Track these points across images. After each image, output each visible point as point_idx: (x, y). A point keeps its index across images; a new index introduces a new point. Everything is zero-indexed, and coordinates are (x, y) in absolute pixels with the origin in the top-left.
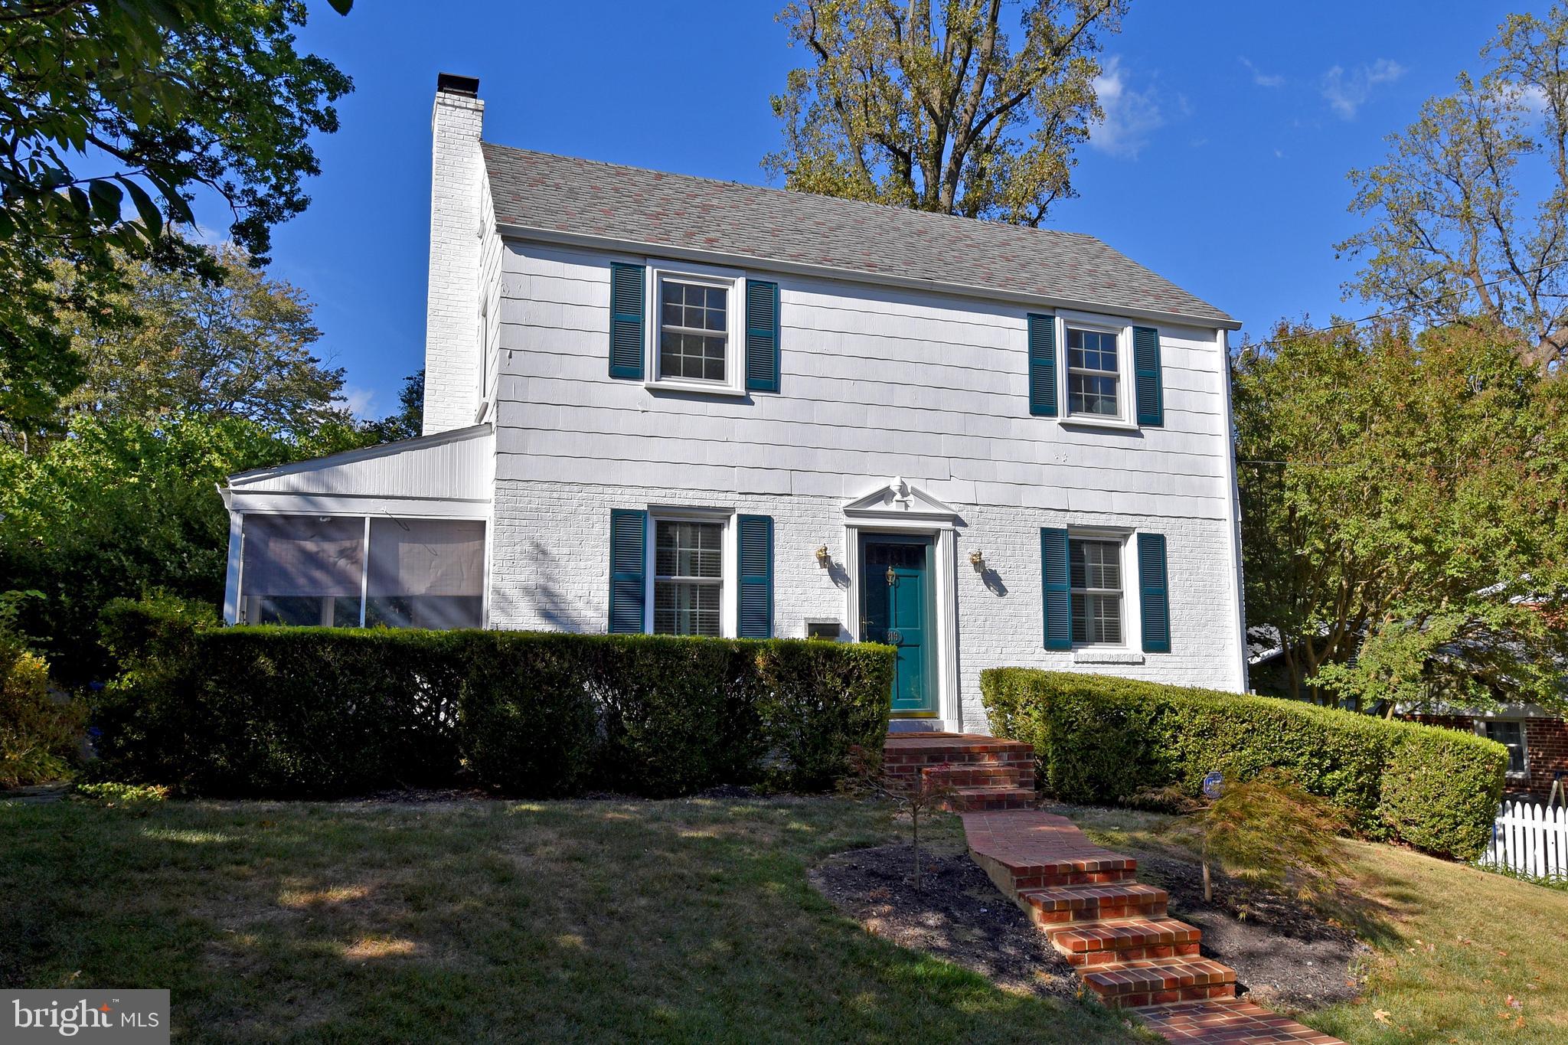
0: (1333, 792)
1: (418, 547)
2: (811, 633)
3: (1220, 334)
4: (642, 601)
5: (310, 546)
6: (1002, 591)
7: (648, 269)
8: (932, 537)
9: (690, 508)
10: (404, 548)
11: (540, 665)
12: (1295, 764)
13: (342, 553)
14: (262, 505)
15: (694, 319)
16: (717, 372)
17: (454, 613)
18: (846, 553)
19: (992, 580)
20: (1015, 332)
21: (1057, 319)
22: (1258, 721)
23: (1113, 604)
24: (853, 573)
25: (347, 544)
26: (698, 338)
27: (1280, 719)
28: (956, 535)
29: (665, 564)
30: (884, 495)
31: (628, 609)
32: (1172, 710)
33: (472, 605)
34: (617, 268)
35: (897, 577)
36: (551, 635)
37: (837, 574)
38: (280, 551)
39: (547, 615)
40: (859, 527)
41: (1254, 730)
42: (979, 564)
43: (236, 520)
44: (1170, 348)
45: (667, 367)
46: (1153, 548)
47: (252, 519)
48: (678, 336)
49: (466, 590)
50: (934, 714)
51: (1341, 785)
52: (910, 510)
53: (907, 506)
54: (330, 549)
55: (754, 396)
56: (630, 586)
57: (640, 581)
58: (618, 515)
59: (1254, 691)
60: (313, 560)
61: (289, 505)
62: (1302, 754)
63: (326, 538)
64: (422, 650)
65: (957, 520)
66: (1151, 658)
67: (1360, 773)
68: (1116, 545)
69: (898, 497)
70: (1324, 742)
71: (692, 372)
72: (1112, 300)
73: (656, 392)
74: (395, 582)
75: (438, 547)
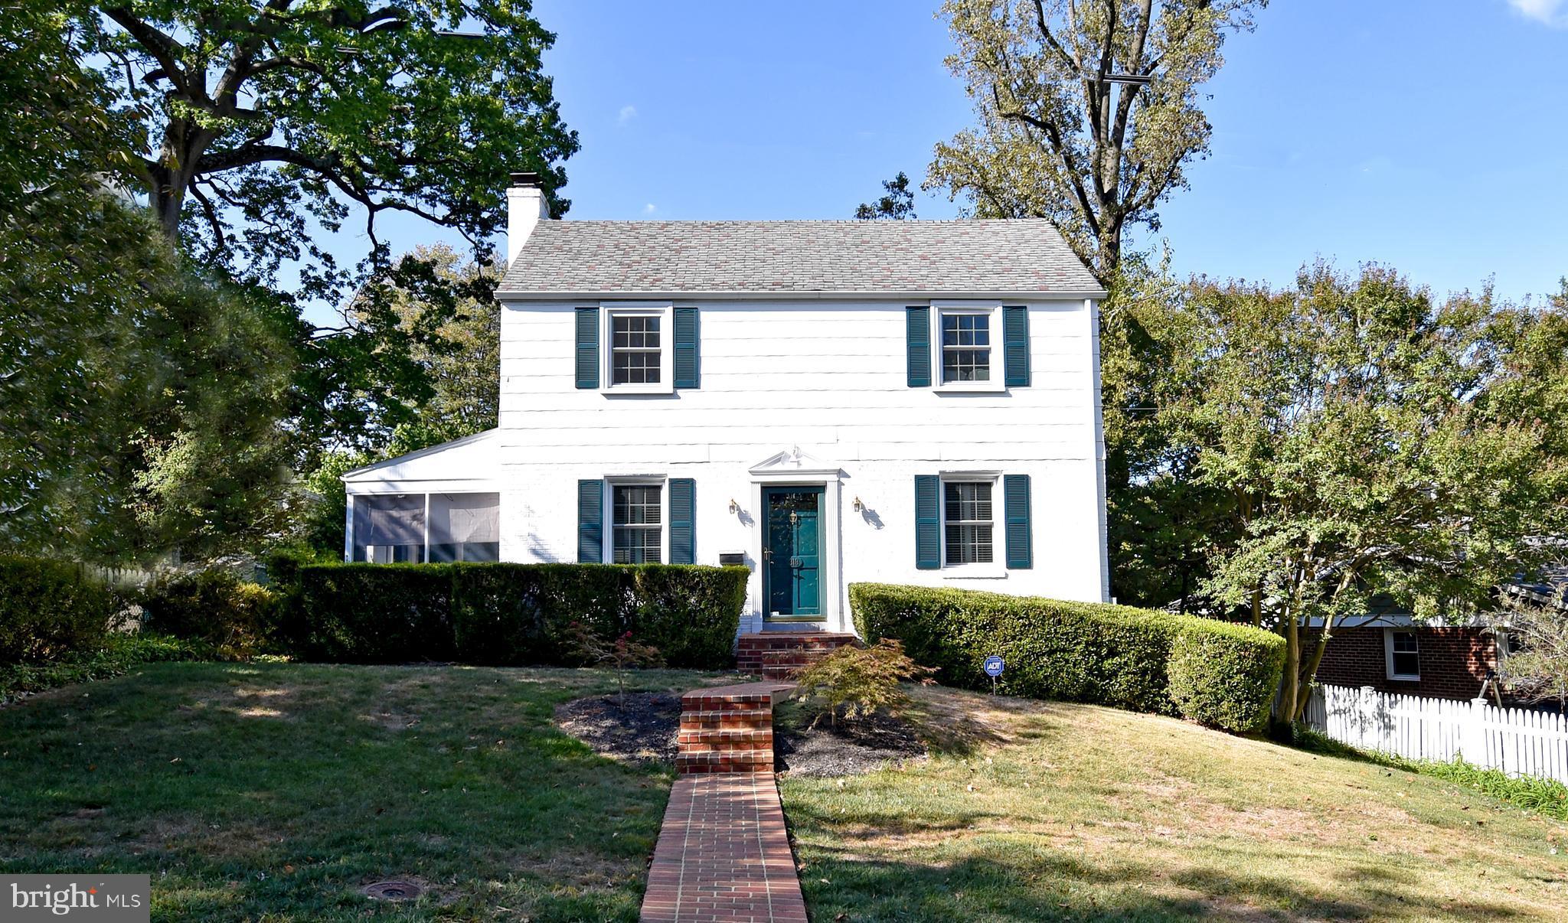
0: (1114, 674)
1: (461, 511)
2: (722, 562)
3: (1088, 302)
4: (600, 542)
5: (395, 513)
6: (879, 525)
7: (601, 309)
8: (821, 488)
9: (635, 476)
10: (452, 512)
11: (484, 583)
12: (1073, 651)
13: (414, 518)
14: (364, 490)
15: (637, 341)
16: (655, 377)
18: (753, 504)
19: (871, 516)
20: (897, 321)
21: (932, 308)
22: (1034, 618)
23: (986, 532)
24: (756, 514)
25: (417, 511)
26: (640, 355)
27: (1054, 615)
28: (840, 484)
29: (619, 515)
30: (777, 459)
31: (591, 549)
32: (958, 611)
33: (492, 548)
34: (579, 311)
35: (799, 518)
36: (539, 565)
37: (744, 517)
38: (377, 517)
39: (535, 552)
40: (762, 483)
41: (1030, 624)
42: (858, 505)
43: (350, 499)
44: (1039, 321)
45: (618, 377)
46: (1019, 488)
47: (359, 498)
48: (624, 355)
49: (491, 540)
50: (823, 619)
51: (1121, 668)
52: (802, 468)
53: (799, 464)
54: (405, 516)
55: (680, 392)
56: (591, 532)
57: (599, 529)
58: (583, 484)
60: (397, 521)
61: (379, 489)
62: (1078, 644)
63: (403, 508)
65: (840, 473)
66: (1015, 573)
67: (1140, 660)
68: (990, 485)
69: (793, 458)
70: (1099, 634)
71: (637, 378)
72: (986, 287)
73: (609, 396)
74: (447, 535)
75: (474, 511)
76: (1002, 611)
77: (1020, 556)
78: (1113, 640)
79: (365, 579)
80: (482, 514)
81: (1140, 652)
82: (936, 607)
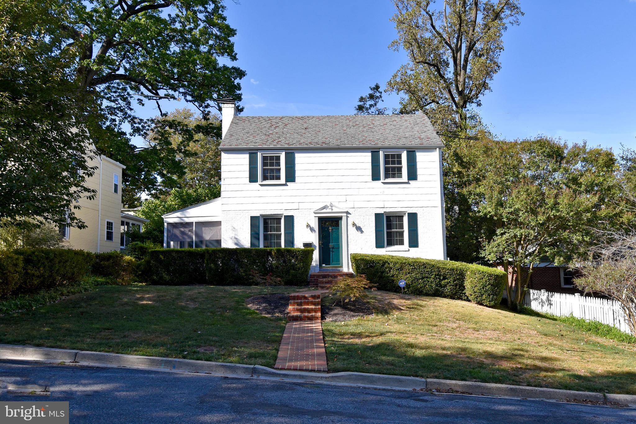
0: (445, 286)
1: (207, 228)
2: (304, 246)
3: (438, 149)
4: (259, 239)
5: (182, 229)
6: (362, 232)
7: (259, 153)
8: (340, 218)
9: (271, 214)
10: (203, 229)
11: (218, 256)
12: (430, 278)
13: (189, 231)
14: (171, 221)
15: (272, 164)
16: (278, 178)
17: (215, 244)
18: (315, 224)
19: (359, 229)
20: (367, 157)
21: (381, 152)
22: (416, 266)
23: (402, 234)
24: (316, 228)
25: (191, 228)
26: (273, 169)
27: (423, 265)
28: (347, 217)
29: (266, 229)
30: (324, 208)
31: (256, 242)
32: (389, 264)
33: (219, 242)
34: (250, 154)
35: (332, 229)
36: (237, 249)
37: (312, 230)
38: (177, 232)
39: (236, 244)
40: (318, 217)
41: (415, 268)
42: (354, 224)
43: (165, 224)
44: (420, 157)
45: (265, 178)
46: (413, 217)
47: (169, 224)
48: (267, 170)
49: (218, 238)
50: (342, 267)
51: (448, 284)
52: (333, 211)
53: (332, 209)
54: (186, 230)
55: (288, 183)
56: (257, 236)
57: (258, 234)
58: (252, 218)
59: (449, 258)
60: (183, 233)
61: (177, 220)
62: (432, 275)
63: (185, 227)
64: (196, 253)
65: (347, 213)
66: (412, 249)
67: (454, 281)
68: (403, 216)
69: (330, 207)
70: (439, 271)
71: (272, 178)
72: (400, 144)
73: (262, 185)
74: (202, 237)
75: (211, 228)
76: (405, 263)
77: (414, 243)
78: (445, 274)
79: (174, 254)
80: (214, 229)
81: (454, 278)
82: (381, 262)
